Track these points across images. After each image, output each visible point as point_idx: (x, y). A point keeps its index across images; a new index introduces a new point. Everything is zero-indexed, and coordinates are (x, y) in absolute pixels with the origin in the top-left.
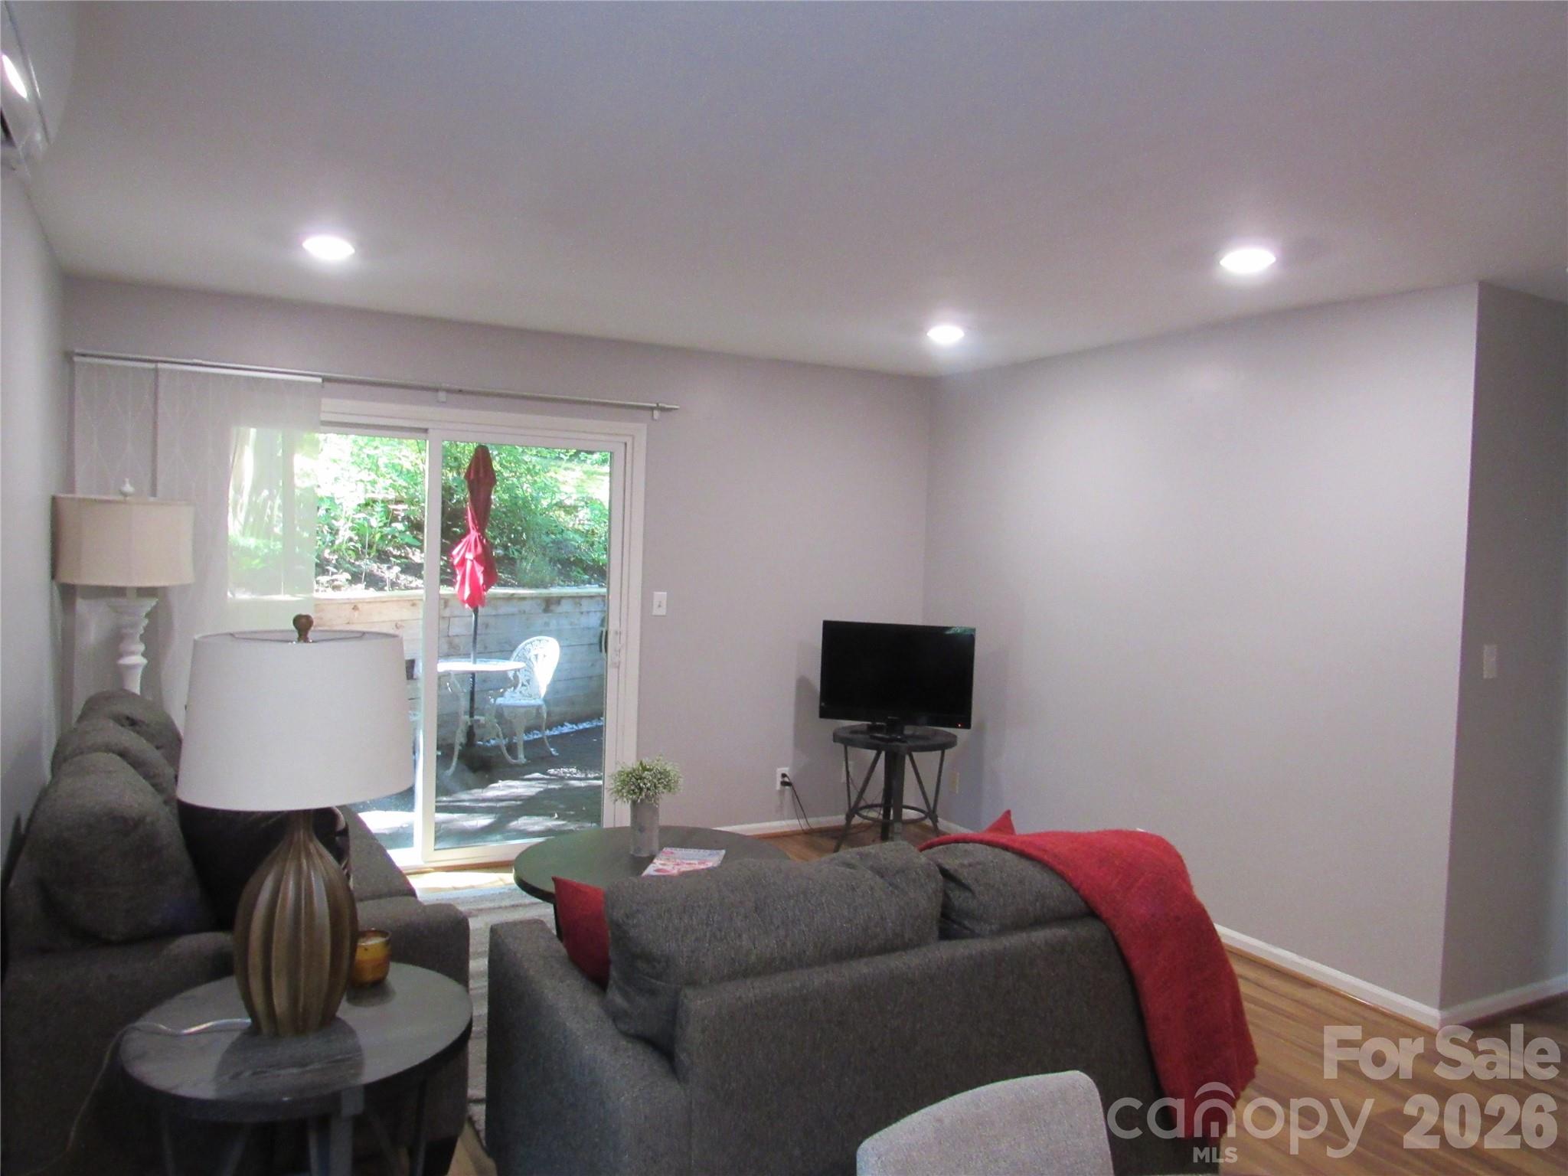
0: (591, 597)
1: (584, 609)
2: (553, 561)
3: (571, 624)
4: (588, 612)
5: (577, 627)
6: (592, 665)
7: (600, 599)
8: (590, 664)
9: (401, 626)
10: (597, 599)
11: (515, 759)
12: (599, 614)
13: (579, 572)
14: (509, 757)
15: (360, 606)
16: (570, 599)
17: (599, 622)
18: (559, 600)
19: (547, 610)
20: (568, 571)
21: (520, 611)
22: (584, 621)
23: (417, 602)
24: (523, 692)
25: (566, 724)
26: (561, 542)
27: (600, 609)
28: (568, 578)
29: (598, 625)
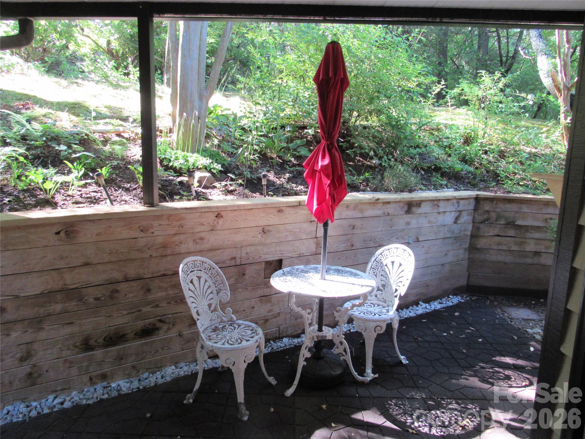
0: (448, 200)
1: (441, 210)
2: (416, 169)
3: (429, 222)
4: (444, 212)
5: (435, 225)
6: (446, 254)
7: (455, 201)
8: (443, 254)
9: (269, 231)
10: (453, 201)
11: (363, 376)
12: (453, 214)
13: (437, 178)
14: (356, 373)
15: (223, 214)
16: (429, 203)
17: (453, 220)
18: (419, 203)
19: (409, 211)
20: (429, 176)
21: (384, 213)
22: (441, 219)
23: (284, 209)
24: (378, 296)
25: (420, 303)
26: (426, 154)
27: (455, 210)
28: (429, 185)
29: (452, 223)
